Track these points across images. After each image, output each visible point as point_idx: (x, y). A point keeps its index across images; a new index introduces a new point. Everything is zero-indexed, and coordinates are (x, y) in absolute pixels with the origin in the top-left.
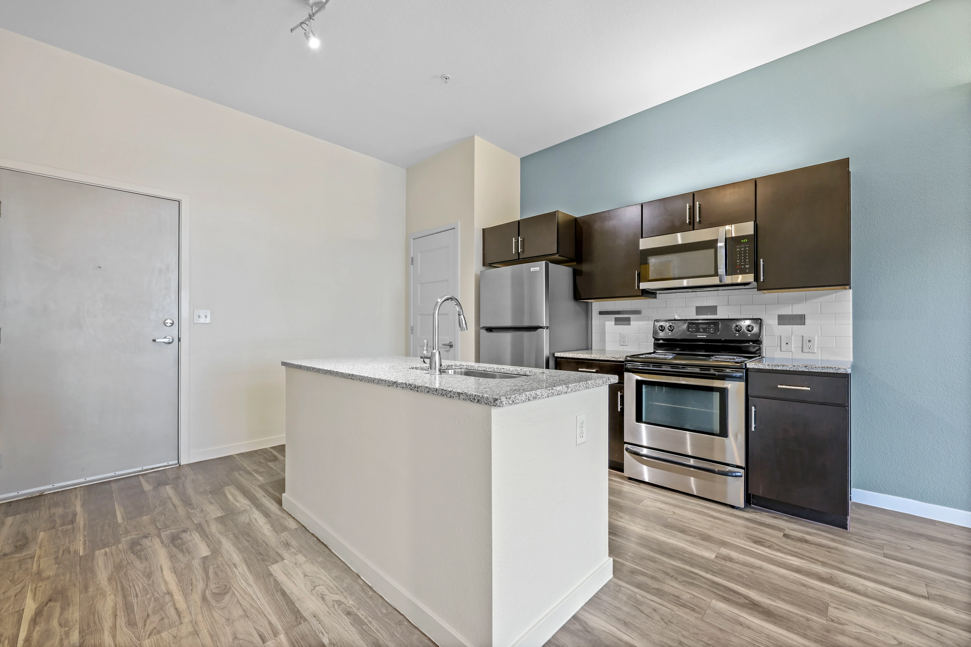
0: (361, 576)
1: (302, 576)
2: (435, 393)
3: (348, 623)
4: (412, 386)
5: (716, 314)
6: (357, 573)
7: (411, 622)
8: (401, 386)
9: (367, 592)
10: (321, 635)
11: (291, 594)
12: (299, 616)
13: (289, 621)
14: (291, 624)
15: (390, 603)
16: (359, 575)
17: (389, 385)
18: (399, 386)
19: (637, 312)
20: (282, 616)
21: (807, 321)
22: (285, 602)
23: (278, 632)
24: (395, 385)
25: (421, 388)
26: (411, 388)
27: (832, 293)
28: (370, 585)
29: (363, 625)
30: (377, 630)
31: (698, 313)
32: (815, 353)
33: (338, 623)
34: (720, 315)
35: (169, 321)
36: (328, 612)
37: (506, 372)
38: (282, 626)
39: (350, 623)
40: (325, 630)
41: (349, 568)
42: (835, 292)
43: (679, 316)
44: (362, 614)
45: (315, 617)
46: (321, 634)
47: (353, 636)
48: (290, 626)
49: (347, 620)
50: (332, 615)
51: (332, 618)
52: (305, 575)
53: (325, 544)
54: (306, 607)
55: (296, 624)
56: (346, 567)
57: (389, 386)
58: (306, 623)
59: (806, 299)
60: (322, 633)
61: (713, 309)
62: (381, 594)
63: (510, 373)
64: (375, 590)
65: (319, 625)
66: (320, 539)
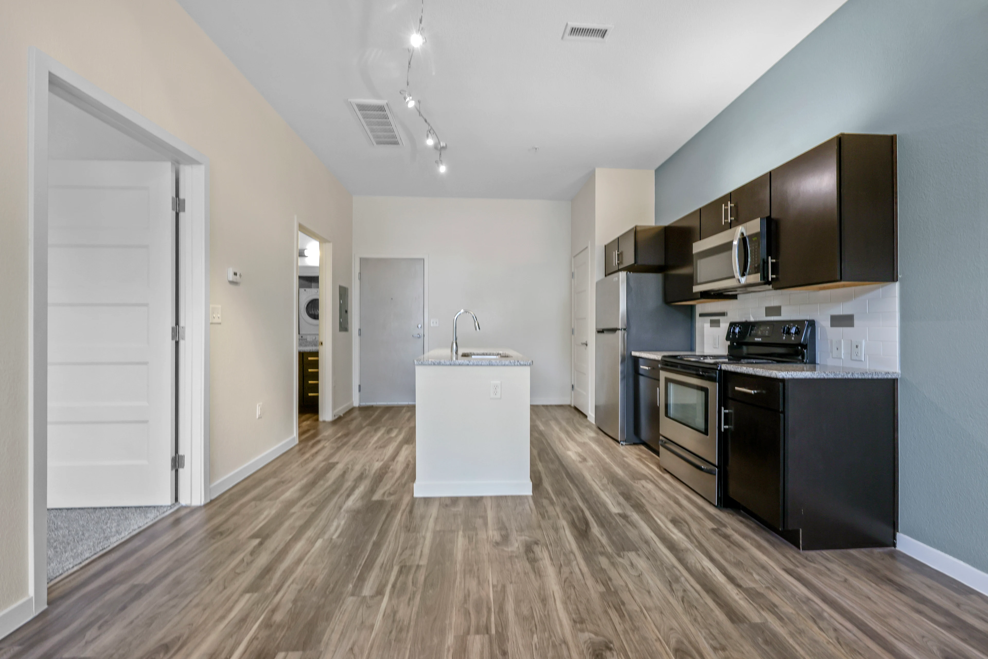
5: (779, 314)
19: (724, 314)
21: (856, 322)
27: (879, 288)
31: (767, 315)
32: (862, 361)
34: (785, 316)
35: (420, 326)
42: (882, 287)
43: (753, 317)
59: (856, 295)
61: (777, 310)
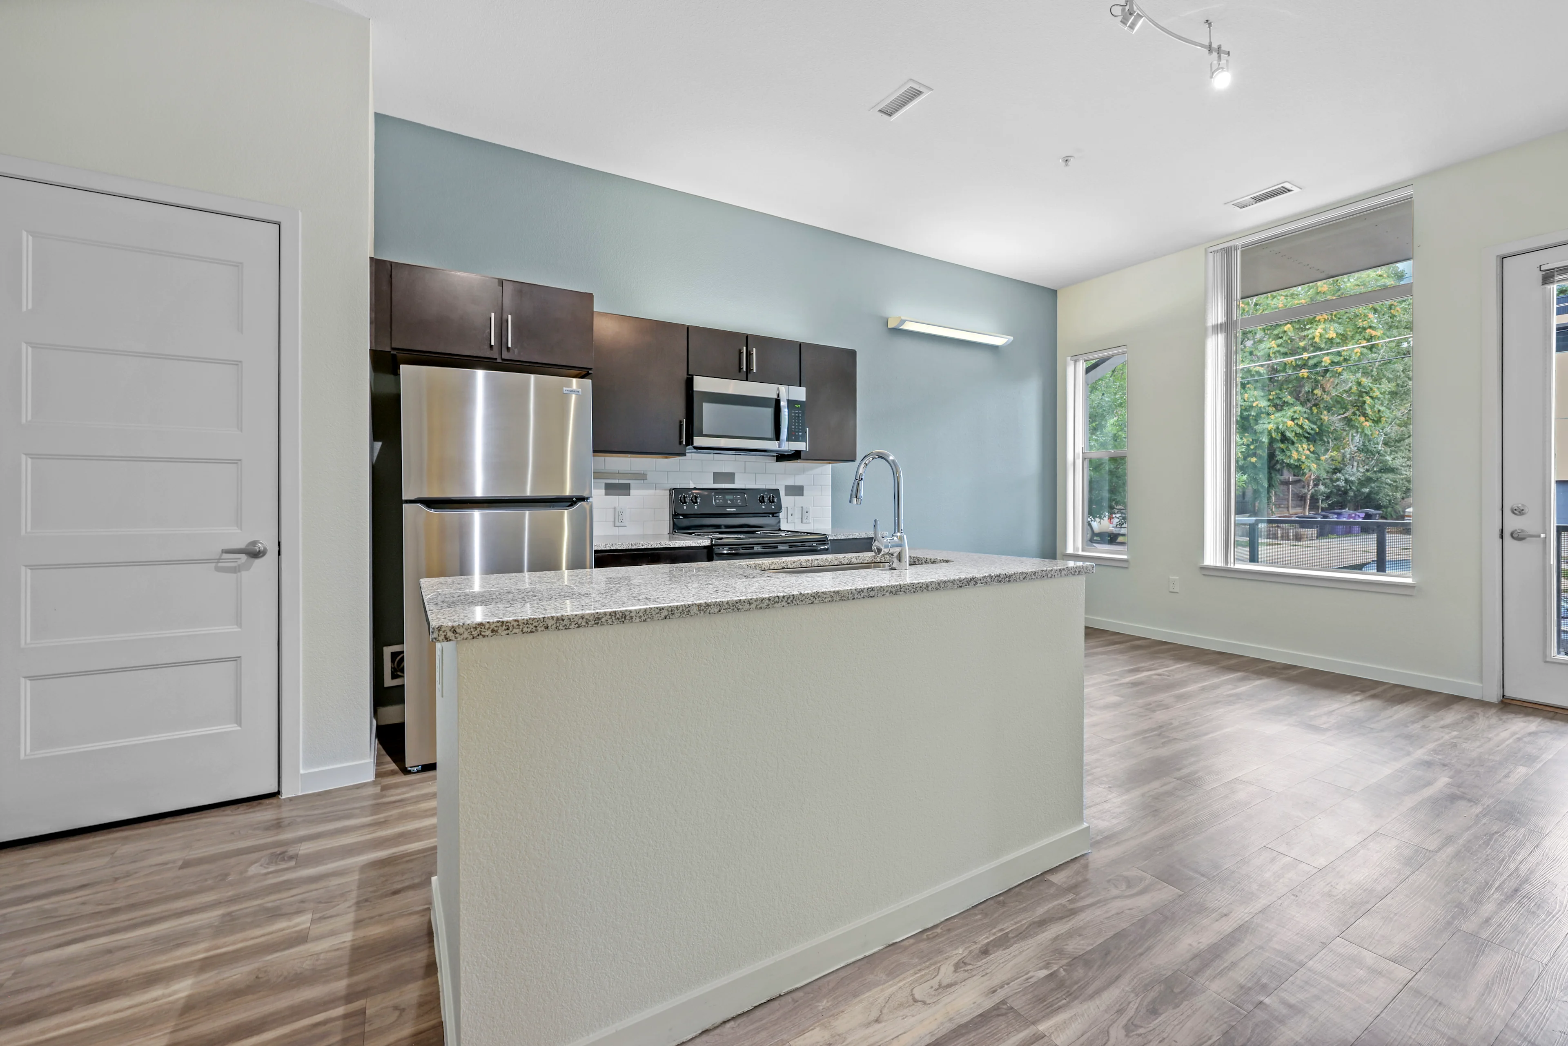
0: (895, 941)
1: (877, 1026)
2: (1033, 577)
3: (1004, 952)
4: (1002, 577)
5: (733, 482)
6: (885, 946)
7: (1000, 894)
8: (983, 582)
9: (936, 934)
10: (1033, 980)
11: (932, 1036)
12: (995, 1012)
13: (1006, 1025)
14: (1014, 1021)
15: (962, 911)
16: (891, 943)
17: (960, 585)
18: (979, 582)
19: (641, 476)
20: (996, 1037)
21: (805, 492)
22: (959, 1039)
23: (1034, 1035)
24: (973, 582)
25: (1014, 576)
26: (1000, 579)
28: (920, 930)
29: (1007, 936)
30: (1016, 923)
31: (715, 482)
32: (810, 523)
33: (1006, 963)
34: (738, 484)
36: (982, 976)
37: (821, 563)
38: (1019, 1032)
39: (1004, 950)
40: (1022, 976)
41: (866, 957)
43: (694, 484)
44: (983, 939)
45: (994, 992)
46: (1029, 980)
47: (1029, 946)
48: (1016, 1021)
49: (998, 955)
50: (988, 971)
51: (994, 971)
52: (877, 1021)
53: (765, 1001)
54: (972, 1006)
55: (1012, 1014)
56: (866, 960)
57: (961, 587)
58: (1009, 1001)
60: (1027, 979)
61: (730, 477)
62: (943, 919)
63: (827, 564)
64: (932, 925)
65: (1011, 984)
66: (739, 1013)
